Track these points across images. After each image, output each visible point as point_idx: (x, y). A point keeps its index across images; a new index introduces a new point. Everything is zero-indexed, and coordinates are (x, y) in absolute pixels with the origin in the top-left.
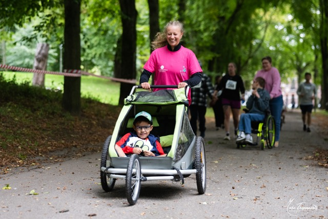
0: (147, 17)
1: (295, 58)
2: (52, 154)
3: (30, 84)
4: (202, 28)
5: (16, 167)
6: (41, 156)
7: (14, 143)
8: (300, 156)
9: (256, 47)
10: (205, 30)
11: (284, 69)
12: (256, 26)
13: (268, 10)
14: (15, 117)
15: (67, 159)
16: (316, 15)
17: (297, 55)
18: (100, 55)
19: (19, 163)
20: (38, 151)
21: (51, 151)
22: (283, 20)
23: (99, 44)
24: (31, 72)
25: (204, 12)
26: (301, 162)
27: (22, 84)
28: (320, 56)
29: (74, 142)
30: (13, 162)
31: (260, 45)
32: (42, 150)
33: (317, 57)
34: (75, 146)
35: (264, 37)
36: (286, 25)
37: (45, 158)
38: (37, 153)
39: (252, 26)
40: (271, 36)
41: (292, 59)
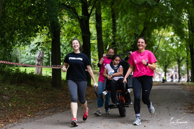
0: (96, 36)
1: (176, 55)
2: (46, 111)
3: (34, 74)
4: (126, 41)
5: (27, 119)
6: (41, 112)
7: (26, 105)
8: (181, 108)
9: (155, 50)
10: (128, 42)
11: (171, 61)
12: (155, 38)
13: (160, 30)
14: (26, 91)
15: (55, 113)
16: (186, 32)
17: (177, 53)
19: (29, 116)
20: (39, 109)
21: (46, 109)
22: (169, 35)
24: (34, 67)
25: (127, 32)
26: (181, 111)
27: (30, 73)
28: (189, 53)
29: (58, 104)
30: (25, 116)
31: (157, 49)
32: (41, 109)
33: (188, 54)
34: (59, 106)
35: (159, 44)
36: (170, 37)
37: (43, 113)
38: (38, 110)
39: (152, 39)
40: (163, 43)
41: (174, 56)
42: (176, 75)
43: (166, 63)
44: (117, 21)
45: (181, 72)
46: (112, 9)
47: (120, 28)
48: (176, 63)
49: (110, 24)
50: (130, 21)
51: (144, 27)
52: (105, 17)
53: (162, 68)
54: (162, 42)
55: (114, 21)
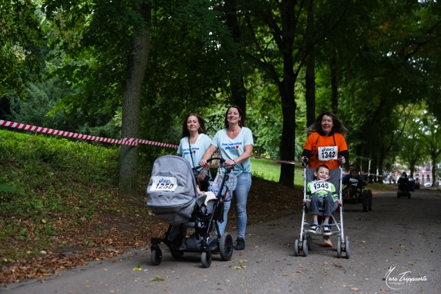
0: (305, 110)
1: (429, 145)
4: (352, 119)
9: (397, 136)
10: (355, 122)
11: (421, 154)
12: (398, 118)
13: (407, 106)
17: (431, 143)
18: (269, 142)
22: (420, 114)
23: (267, 133)
25: (354, 106)
31: (400, 134)
35: (404, 128)
36: (421, 118)
39: (393, 119)
40: (409, 127)
41: (427, 146)
42: (428, 176)
43: (413, 157)
44: (339, 89)
45: (436, 171)
46: (332, 71)
47: (344, 99)
48: (429, 157)
49: (329, 93)
50: (360, 90)
51: (381, 100)
52: (321, 82)
53: (407, 164)
54: (408, 125)
55: (334, 89)
